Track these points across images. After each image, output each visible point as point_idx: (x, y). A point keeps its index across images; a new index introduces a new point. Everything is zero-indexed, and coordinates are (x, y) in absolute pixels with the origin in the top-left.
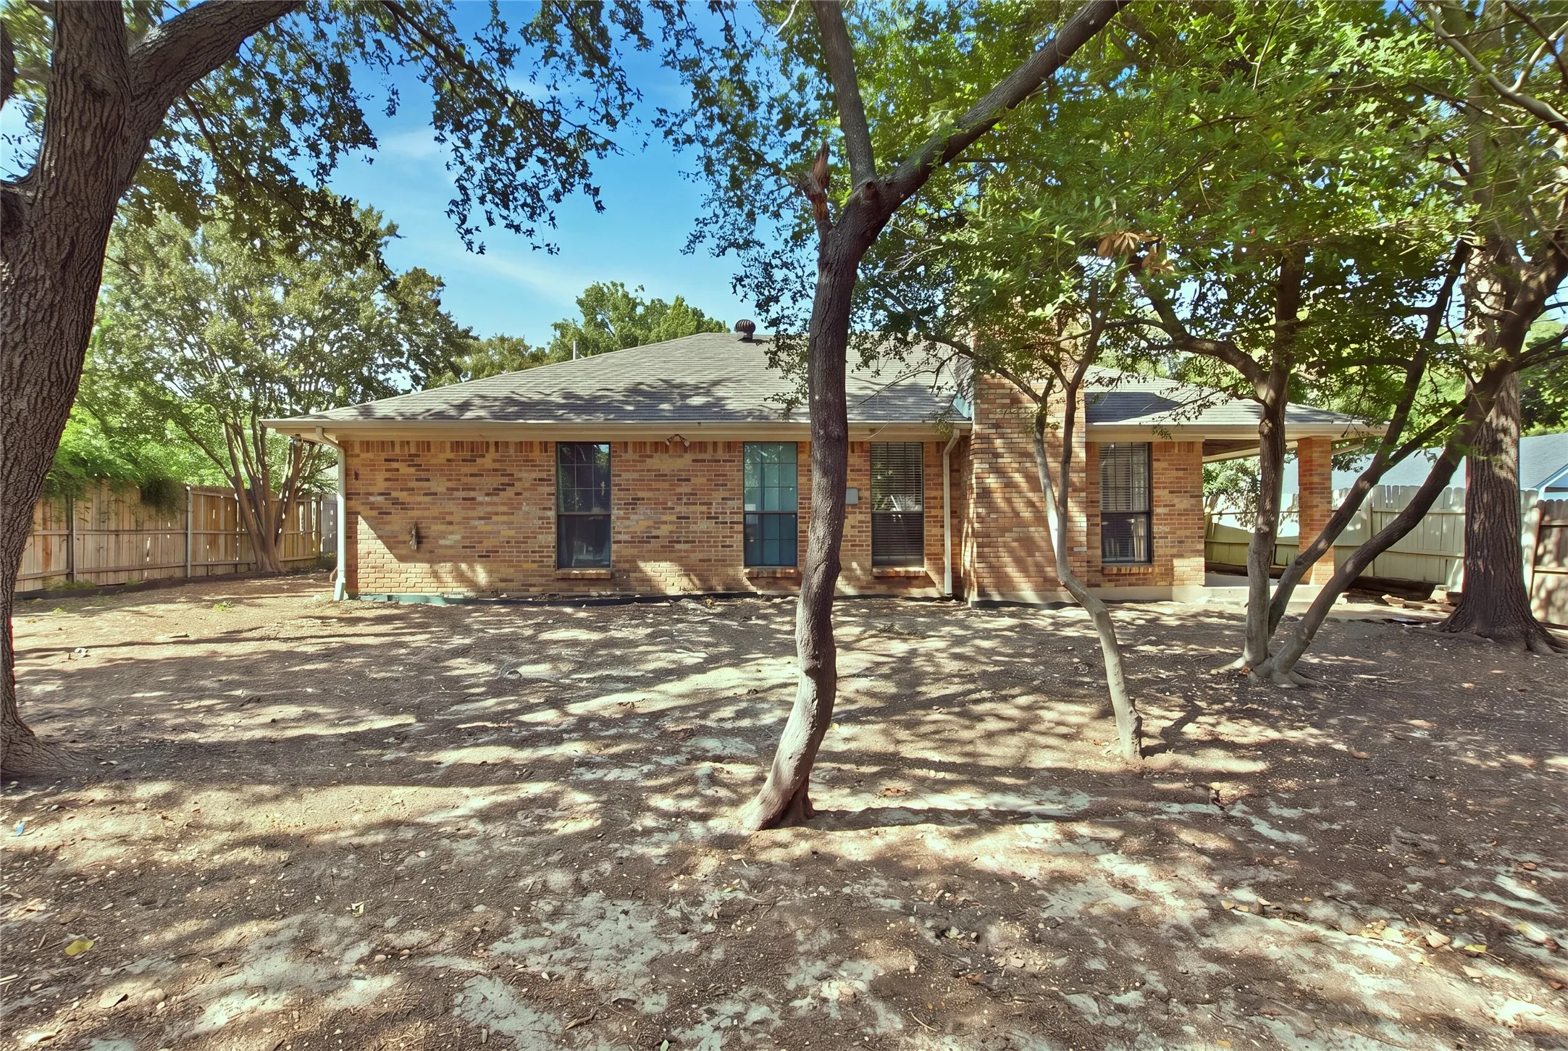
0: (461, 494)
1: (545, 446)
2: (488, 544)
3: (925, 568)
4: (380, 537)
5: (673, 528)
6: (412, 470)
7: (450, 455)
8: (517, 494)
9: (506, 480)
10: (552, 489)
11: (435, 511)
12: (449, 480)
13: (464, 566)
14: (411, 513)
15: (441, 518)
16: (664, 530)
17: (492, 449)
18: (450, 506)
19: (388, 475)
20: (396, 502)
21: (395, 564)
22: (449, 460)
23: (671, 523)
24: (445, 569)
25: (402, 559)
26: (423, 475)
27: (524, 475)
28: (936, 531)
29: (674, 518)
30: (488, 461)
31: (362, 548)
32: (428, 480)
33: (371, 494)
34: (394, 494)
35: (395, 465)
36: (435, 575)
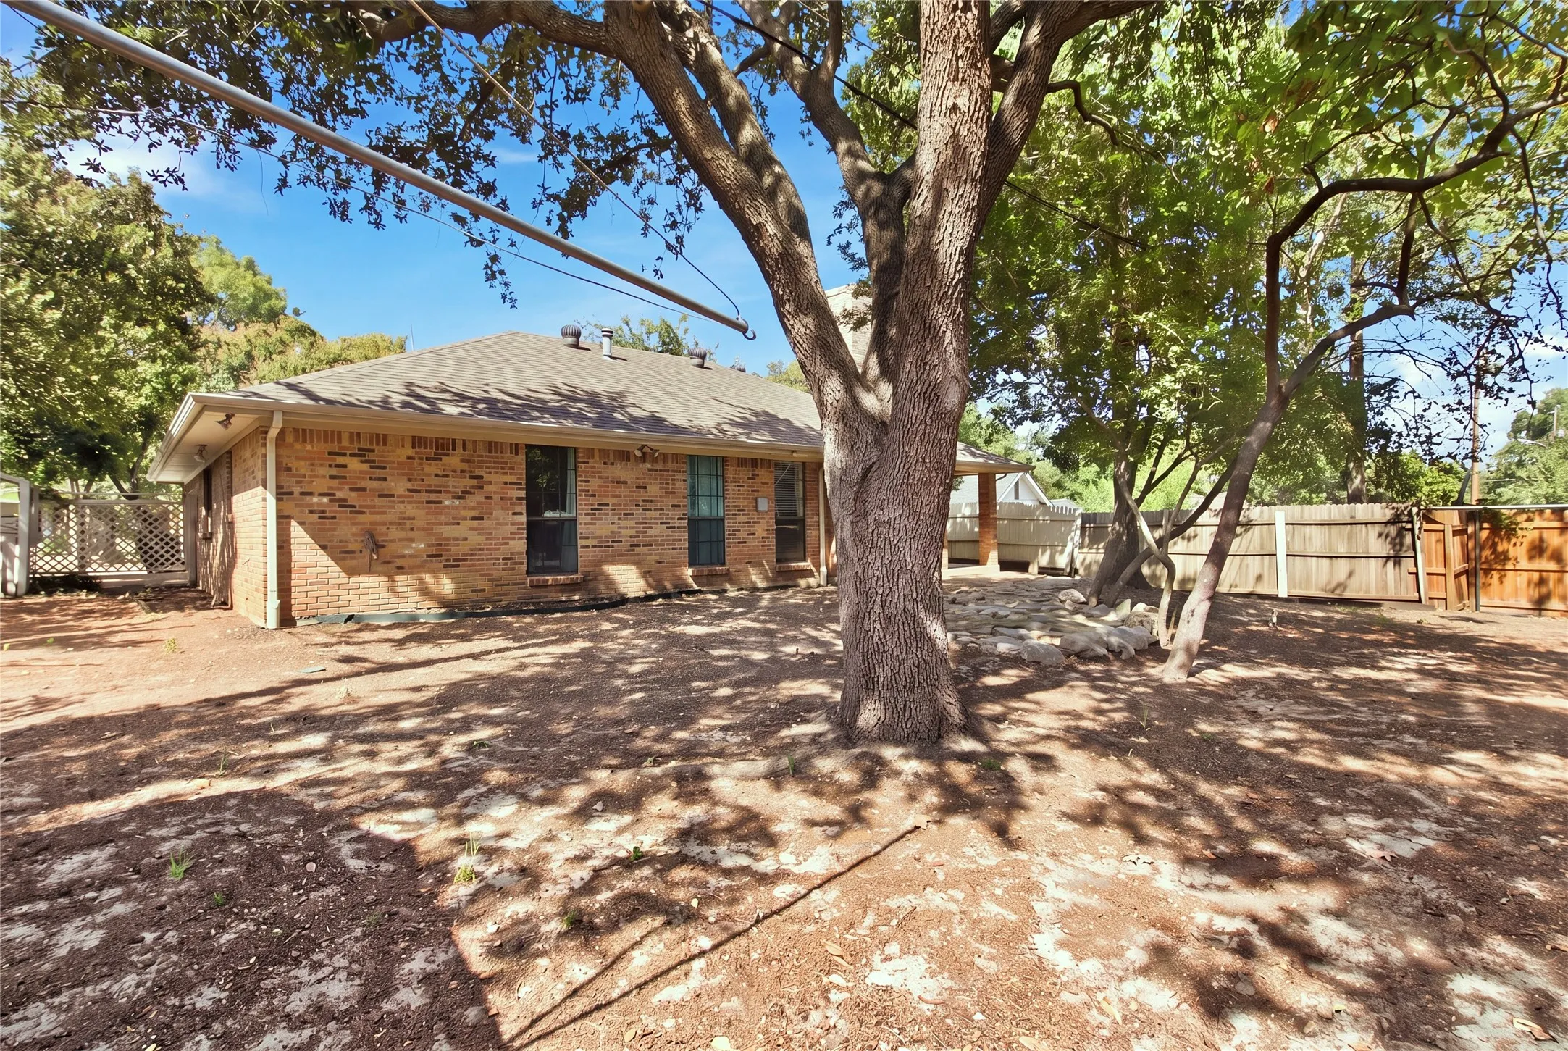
0: (424, 496)
1: (515, 448)
2: (457, 551)
3: (807, 564)
4: (323, 547)
5: (633, 533)
6: (366, 467)
7: (410, 452)
8: (487, 498)
9: (474, 482)
10: (523, 494)
11: (391, 516)
12: (410, 480)
13: (428, 578)
14: (361, 518)
15: (400, 523)
16: (626, 533)
17: (459, 450)
18: (410, 510)
19: (334, 472)
20: (343, 504)
21: (343, 578)
22: (409, 458)
23: (632, 528)
24: (403, 582)
25: (351, 572)
26: (378, 473)
27: (493, 477)
28: (814, 533)
29: (632, 523)
30: (454, 461)
31: (298, 559)
32: (385, 479)
33: (311, 494)
34: (339, 495)
35: (340, 460)
36: (392, 589)
